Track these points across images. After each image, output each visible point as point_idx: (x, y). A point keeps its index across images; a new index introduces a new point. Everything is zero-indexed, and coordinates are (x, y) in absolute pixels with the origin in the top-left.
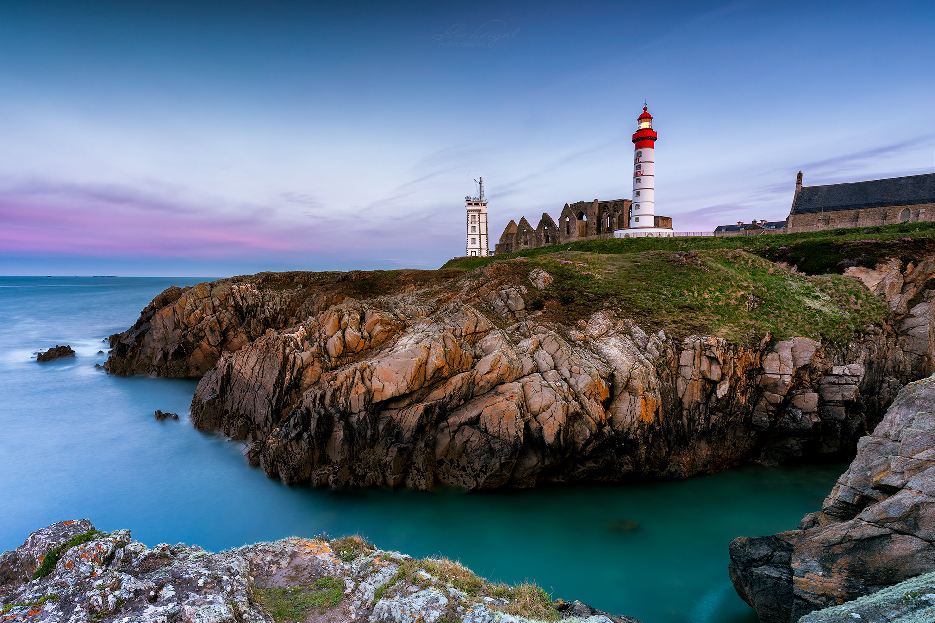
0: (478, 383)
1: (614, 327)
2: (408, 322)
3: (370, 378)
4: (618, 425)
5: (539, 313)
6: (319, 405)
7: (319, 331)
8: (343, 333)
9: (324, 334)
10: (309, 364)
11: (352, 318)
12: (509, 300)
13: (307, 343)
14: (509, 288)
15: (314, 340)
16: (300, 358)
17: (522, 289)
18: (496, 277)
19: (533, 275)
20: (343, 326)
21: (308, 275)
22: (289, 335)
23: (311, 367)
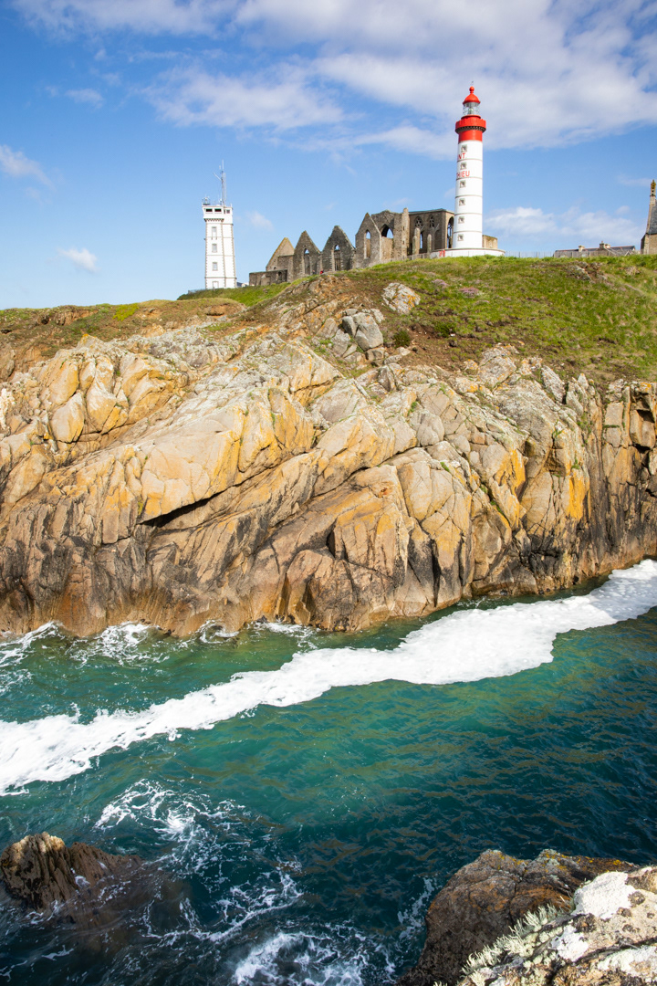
0: (323, 472)
1: (518, 369)
2: (192, 373)
3: (138, 475)
4: (535, 527)
5: (404, 351)
6: (43, 533)
7: (39, 396)
8: (85, 397)
9: (49, 400)
10: (22, 457)
11: (100, 369)
12: (359, 332)
13: (17, 419)
14: (357, 313)
15: (31, 413)
16: (7, 445)
17: (375, 314)
18: (334, 298)
19: (389, 292)
20: (84, 385)
23: (26, 463)
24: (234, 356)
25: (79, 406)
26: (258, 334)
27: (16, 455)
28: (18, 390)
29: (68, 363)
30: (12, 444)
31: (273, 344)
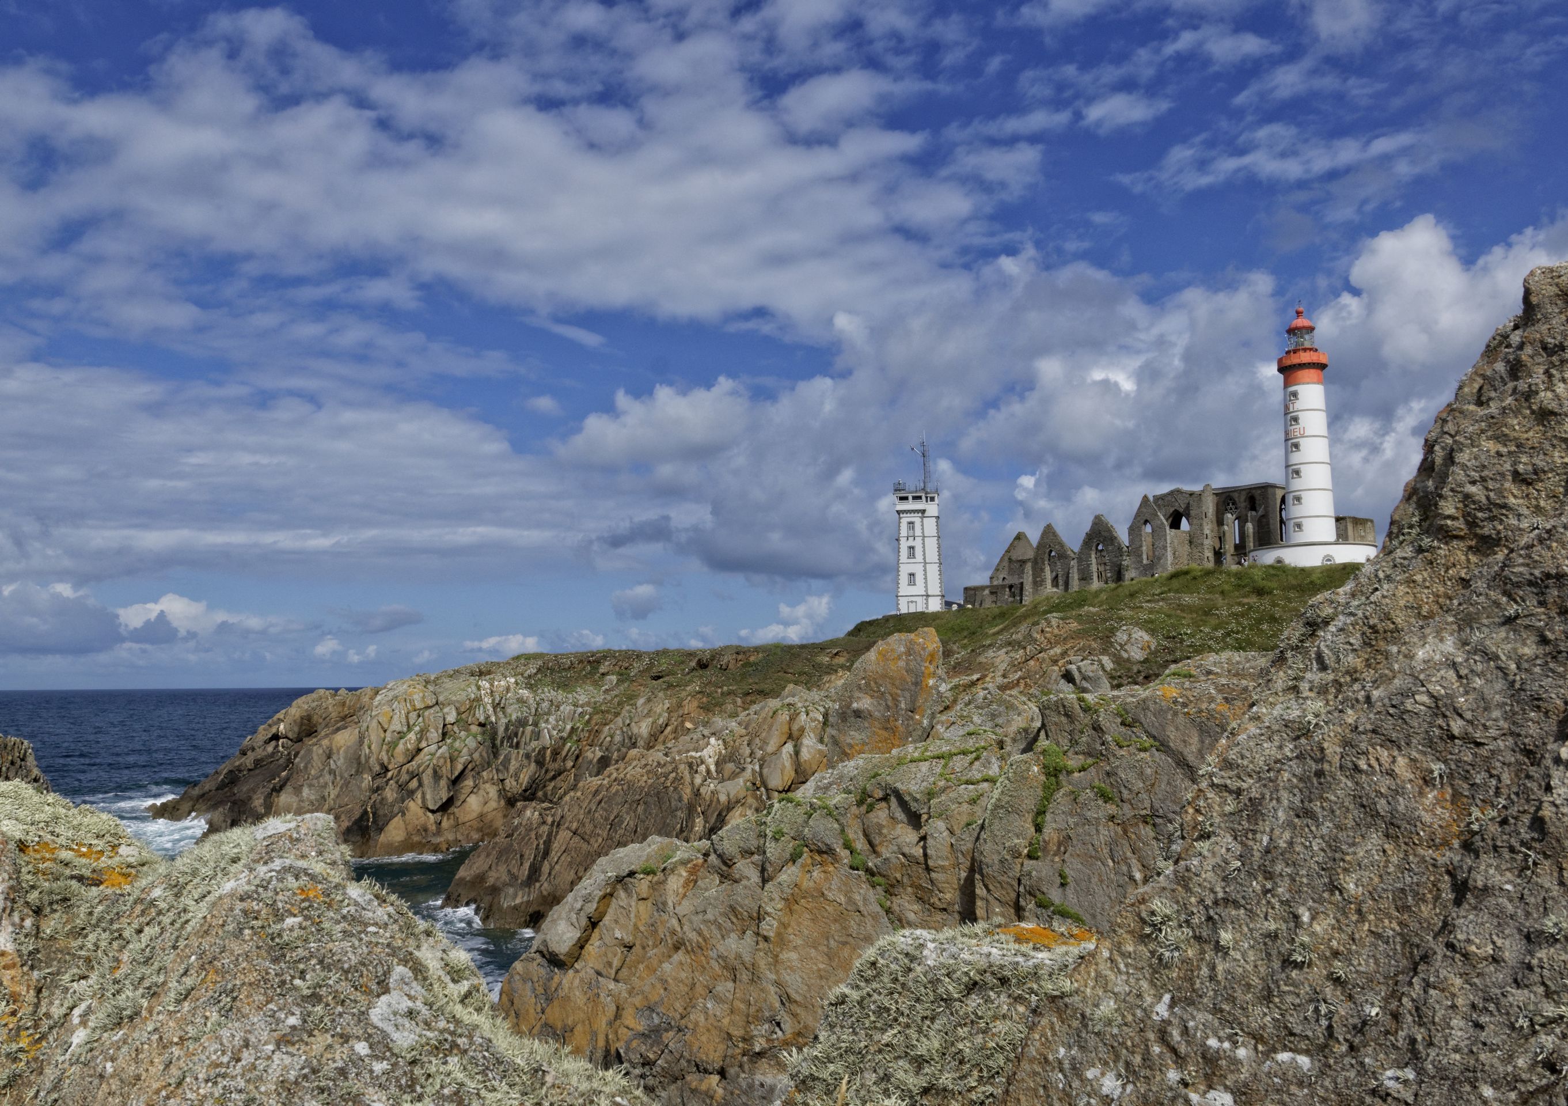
7: (748, 745)
8: (795, 746)
9: (761, 749)
10: (738, 802)
11: (810, 719)
12: (1083, 682)
13: (730, 766)
14: (1082, 660)
15: (742, 761)
16: (724, 790)
17: (1104, 662)
18: (1057, 643)
19: (1121, 636)
20: (795, 734)
21: (629, 658)
22: (693, 754)
23: (741, 809)
24: (947, 708)
25: (791, 755)
26: (973, 684)
27: (734, 800)
28: (729, 739)
29: (780, 712)
30: (728, 789)
31: (989, 696)
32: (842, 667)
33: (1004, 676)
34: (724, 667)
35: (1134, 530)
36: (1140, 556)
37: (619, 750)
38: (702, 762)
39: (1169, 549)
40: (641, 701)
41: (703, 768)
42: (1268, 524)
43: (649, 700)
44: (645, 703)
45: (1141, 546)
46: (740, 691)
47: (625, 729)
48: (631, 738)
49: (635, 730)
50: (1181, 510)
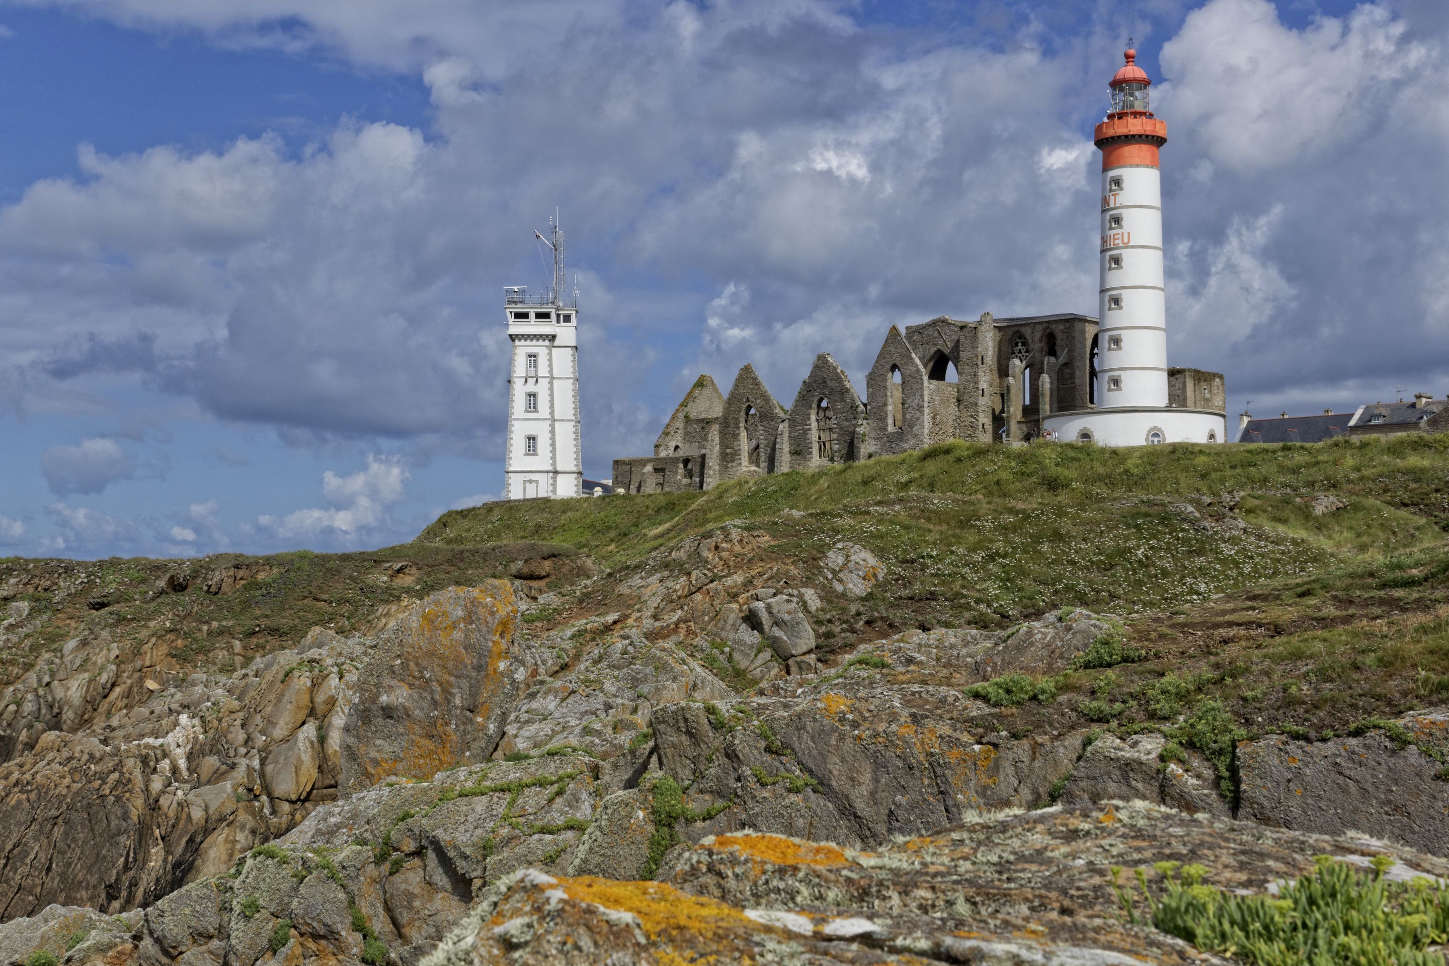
7: (243, 726)
8: (320, 728)
9: (263, 732)
10: (222, 819)
11: (346, 685)
12: (775, 628)
13: (211, 762)
14: (775, 595)
15: (232, 753)
16: (199, 801)
17: (807, 598)
18: (738, 567)
19: (835, 559)
20: (320, 708)
21: (51, 573)
22: (150, 741)
23: (226, 830)
24: (564, 667)
25: (312, 743)
26: (607, 629)
27: (215, 817)
28: (210, 717)
29: (296, 673)
30: (207, 799)
31: (630, 649)
32: (408, 591)
33: (656, 617)
34: (213, 589)
35: (875, 380)
36: (883, 419)
37: (30, 726)
38: (165, 755)
39: (926, 411)
40: (71, 644)
41: (165, 764)
42: (1072, 376)
43: (84, 643)
44: (77, 649)
45: (885, 405)
46: (239, 629)
47: (41, 692)
48: (51, 707)
49: (59, 693)
50: (947, 351)
